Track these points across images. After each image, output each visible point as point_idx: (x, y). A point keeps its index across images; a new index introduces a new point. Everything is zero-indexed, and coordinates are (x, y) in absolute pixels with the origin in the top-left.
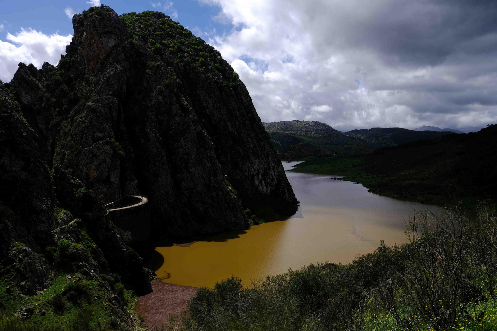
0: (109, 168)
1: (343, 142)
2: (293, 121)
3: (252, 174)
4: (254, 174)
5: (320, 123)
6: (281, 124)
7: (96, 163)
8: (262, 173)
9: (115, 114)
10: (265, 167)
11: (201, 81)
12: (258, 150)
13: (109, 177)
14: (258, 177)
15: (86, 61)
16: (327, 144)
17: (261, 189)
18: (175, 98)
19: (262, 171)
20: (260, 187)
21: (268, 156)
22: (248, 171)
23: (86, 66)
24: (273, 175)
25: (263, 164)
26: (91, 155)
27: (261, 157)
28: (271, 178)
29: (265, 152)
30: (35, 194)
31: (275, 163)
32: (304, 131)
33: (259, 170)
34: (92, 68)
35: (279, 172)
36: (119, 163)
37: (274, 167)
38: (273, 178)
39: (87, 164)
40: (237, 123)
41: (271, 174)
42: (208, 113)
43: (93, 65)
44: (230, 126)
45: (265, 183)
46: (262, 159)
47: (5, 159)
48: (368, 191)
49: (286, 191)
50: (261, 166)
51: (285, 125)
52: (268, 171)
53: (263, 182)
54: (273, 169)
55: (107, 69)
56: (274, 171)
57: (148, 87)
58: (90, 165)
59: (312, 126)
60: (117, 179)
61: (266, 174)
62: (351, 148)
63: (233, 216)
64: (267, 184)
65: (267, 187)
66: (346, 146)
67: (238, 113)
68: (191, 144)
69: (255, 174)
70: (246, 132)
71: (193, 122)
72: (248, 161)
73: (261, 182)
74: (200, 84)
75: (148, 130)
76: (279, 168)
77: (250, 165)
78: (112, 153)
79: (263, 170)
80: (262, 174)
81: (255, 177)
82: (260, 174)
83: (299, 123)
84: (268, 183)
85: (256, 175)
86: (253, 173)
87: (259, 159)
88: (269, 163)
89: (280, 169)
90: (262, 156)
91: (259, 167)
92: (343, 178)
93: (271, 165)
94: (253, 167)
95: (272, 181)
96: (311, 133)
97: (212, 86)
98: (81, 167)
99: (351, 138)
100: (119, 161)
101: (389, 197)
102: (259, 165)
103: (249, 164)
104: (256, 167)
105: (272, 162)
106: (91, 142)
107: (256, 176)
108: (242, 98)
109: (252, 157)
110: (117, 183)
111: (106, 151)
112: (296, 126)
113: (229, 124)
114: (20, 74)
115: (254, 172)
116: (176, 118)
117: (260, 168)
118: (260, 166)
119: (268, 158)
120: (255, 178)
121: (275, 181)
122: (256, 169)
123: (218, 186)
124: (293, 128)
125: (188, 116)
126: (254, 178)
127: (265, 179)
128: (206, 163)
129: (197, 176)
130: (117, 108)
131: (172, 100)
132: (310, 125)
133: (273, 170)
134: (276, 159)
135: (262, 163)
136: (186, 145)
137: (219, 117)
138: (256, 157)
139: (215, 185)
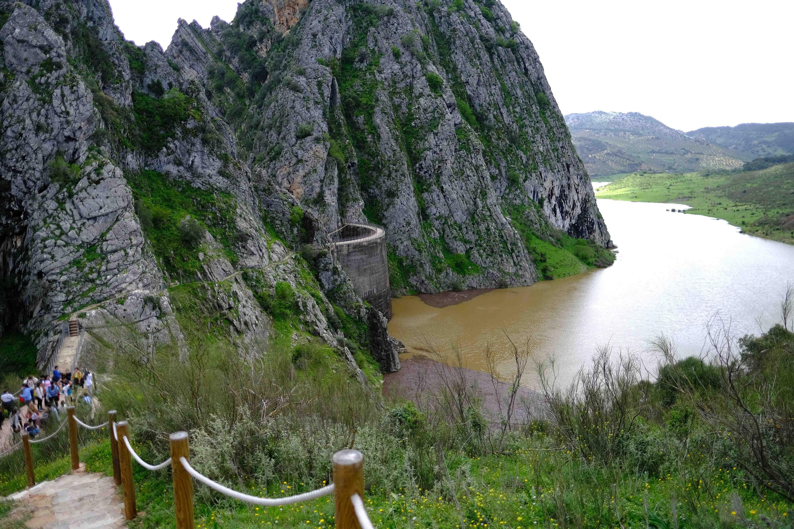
0: (322, 181)
1: (683, 149)
2: (593, 113)
3: (540, 196)
4: (544, 197)
5: (643, 116)
6: (571, 117)
7: (302, 173)
8: (556, 195)
9: (327, 92)
10: (562, 186)
11: (459, 37)
12: (553, 156)
13: (321, 195)
14: (550, 202)
15: (276, 10)
16: (653, 152)
17: (554, 222)
18: (419, 66)
19: (557, 192)
20: (552, 220)
21: (568, 167)
22: (534, 192)
23: (277, 18)
24: (576, 198)
25: (560, 181)
26: (294, 160)
27: (556, 169)
28: (571, 204)
29: (564, 159)
30: (238, 211)
32: (612, 130)
33: (552, 190)
34: (287, 21)
36: (336, 172)
37: (578, 185)
38: (574, 205)
39: (289, 174)
40: (518, 109)
41: (571, 197)
42: (469, 92)
43: (288, 17)
44: (505, 116)
45: (562, 212)
46: (559, 171)
47: (195, 157)
48: (741, 232)
49: (596, 227)
50: (557, 183)
51: (578, 119)
52: (567, 192)
53: (558, 211)
54: (576, 189)
55: (312, 20)
56: (578, 193)
57: (376, 49)
58: (292, 176)
59: (626, 121)
60: (335, 198)
61: (562, 198)
62: (697, 160)
63: (512, 263)
64: (565, 214)
65: (564, 219)
66: (689, 156)
67: (519, 93)
68: (445, 144)
69: (546, 197)
70: (533, 125)
71: (449, 106)
72: (534, 175)
73: (554, 210)
74: (457, 42)
75: (378, 121)
78: (325, 157)
79: (559, 189)
80: (557, 198)
82: (554, 196)
83: (603, 116)
84: (567, 212)
86: (542, 194)
87: (553, 172)
88: (569, 178)
89: (588, 189)
90: (558, 167)
91: (552, 185)
92: (689, 210)
93: (572, 182)
94: (542, 185)
95: (573, 209)
96: (625, 134)
97: (476, 46)
98: (280, 178)
99: (698, 141)
100: (336, 169)
101: (784, 242)
102: (552, 182)
103: (537, 179)
104: (548, 185)
105: (575, 177)
106: (294, 139)
107: (547, 200)
108: (527, 65)
109: (541, 168)
110: (334, 204)
111: (317, 154)
112: (598, 120)
113: (504, 110)
114: (180, 36)
115: (543, 192)
116: (422, 101)
117: (554, 186)
118: (554, 183)
119: (568, 170)
120: (546, 203)
121: (578, 211)
122: (547, 188)
123: (488, 213)
124: (593, 124)
125: (441, 96)
126: (543, 203)
127: (561, 205)
128: (468, 176)
129: (455, 196)
130: (330, 84)
131: (415, 71)
132: (623, 119)
133: (576, 191)
135: (558, 178)
136: (437, 145)
137: (487, 99)
138: (549, 167)
139: (484, 212)
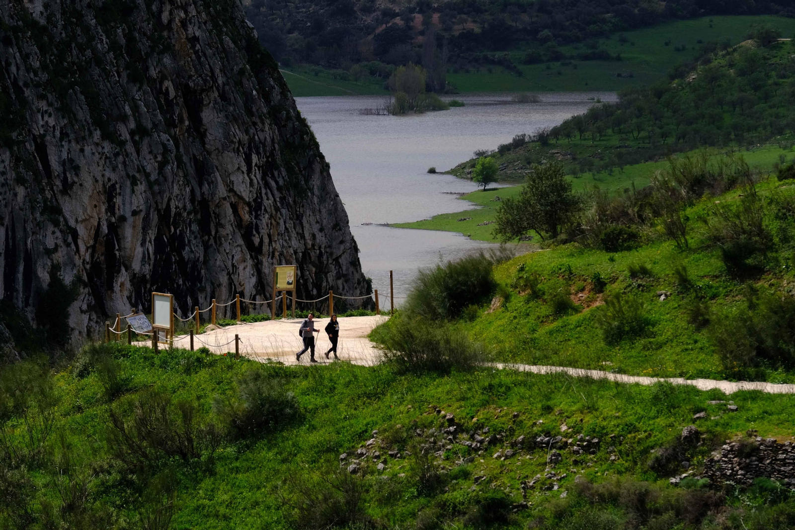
3: (44, 276)
4: (68, 278)
8: (136, 266)
10: (164, 216)
12: (103, 45)
21: (194, 107)
25: (150, 185)
27: (124, 118)
29: (167, 60)
31: (268, 169)
35: (306, 254)
37: (256, 207)
41: (224, 279)
46: (141, 132)
50: (134, 201)
52: (194, 250)
54: (247, 232)
56: (255, 251)
69: (78, 278)
76: (299, 217)
77: (21, 191)
79: (152, 234)
81: (74, 309)
82: (123, 277)
85: (84, 291)
86: (55, 270)
87: (109, 136)
88: (203, 171)
89: (310, 225)
90: (135, 109)
91: (111, 209)
93: (222, 191)
94: (54, 212)
102: (110, 193)
103: (20, 181)
105: (233, 161)
109: (44, 120)
115: (60, 256)
117: (123, 219)
118: (118, 200)
119: (195, 121)
122: (81, 230)
126: (67, 316)
133: (247, 238)
134: (267, 133)
135: (141, 169)
138: (83, 114)
